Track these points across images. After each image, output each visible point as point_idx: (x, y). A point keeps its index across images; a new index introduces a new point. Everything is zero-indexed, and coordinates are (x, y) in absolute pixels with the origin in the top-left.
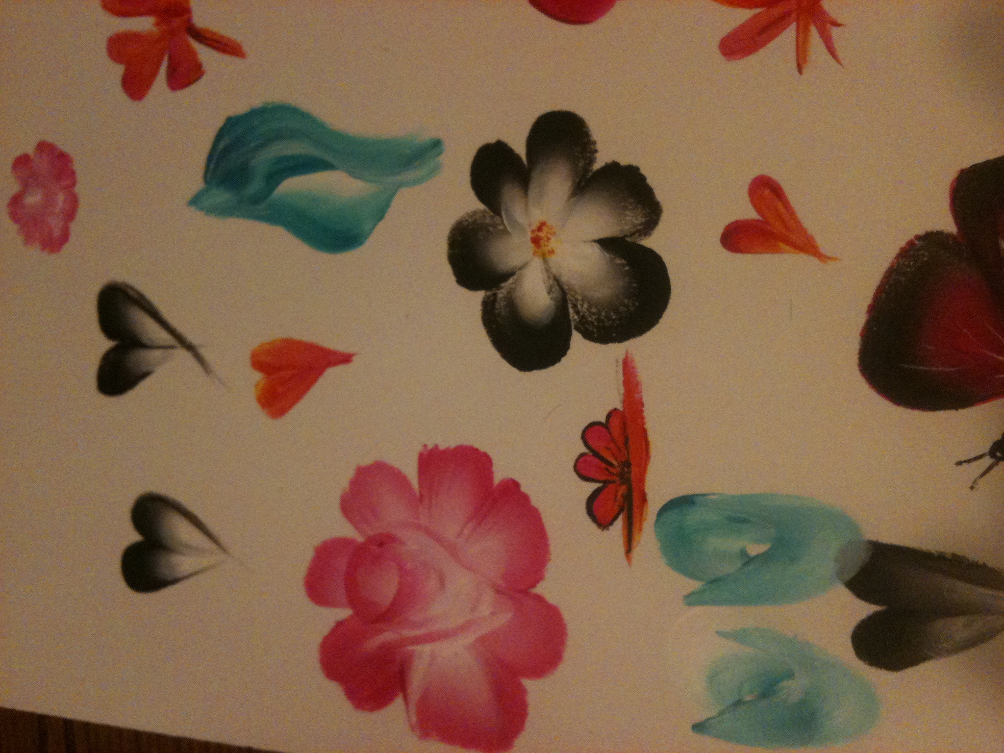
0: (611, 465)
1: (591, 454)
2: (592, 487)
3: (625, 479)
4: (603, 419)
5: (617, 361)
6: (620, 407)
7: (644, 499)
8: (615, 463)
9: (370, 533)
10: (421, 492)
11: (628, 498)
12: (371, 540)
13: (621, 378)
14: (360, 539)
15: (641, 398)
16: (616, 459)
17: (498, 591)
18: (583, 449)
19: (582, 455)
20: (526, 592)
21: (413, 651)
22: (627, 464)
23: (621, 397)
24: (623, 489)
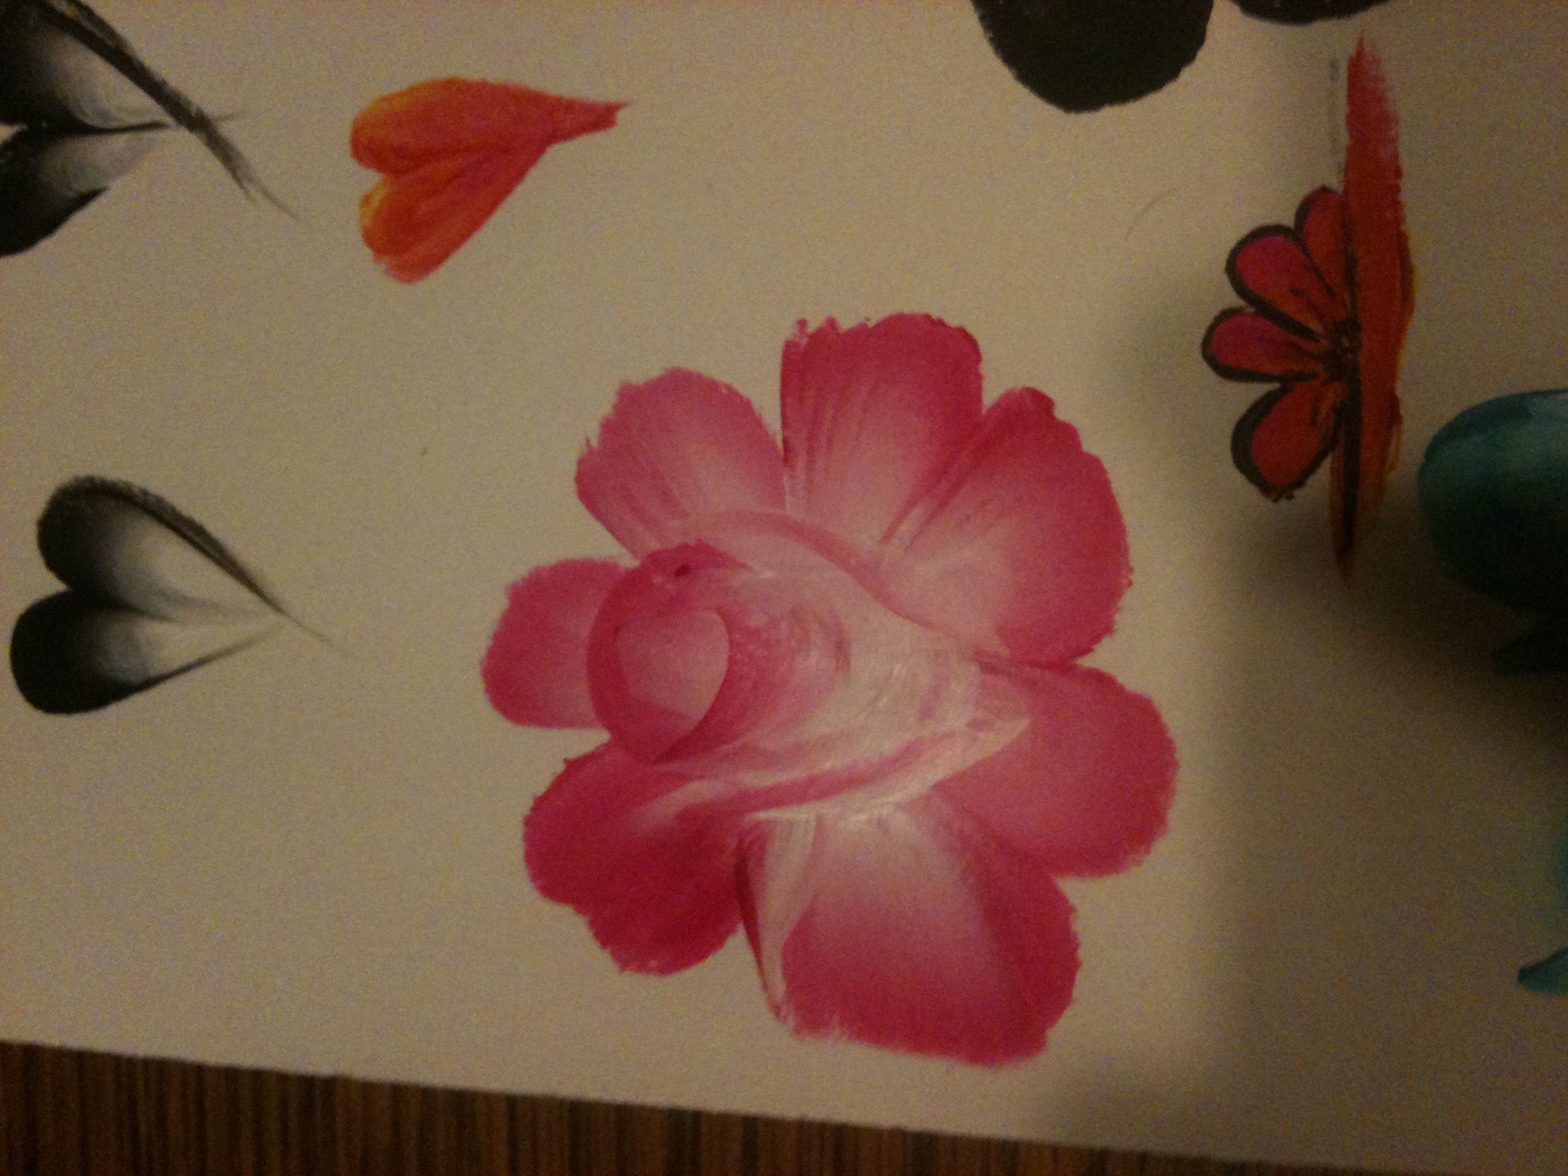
0: (1305, 332)
1: (1252, 310)
2: (1250, 392)
3: (1341, 367)
4: (1288, 219)
5: (1333, 65)
6: (1334, 181)
7: (1392, 413)
8: (1315, 326)
9: (654, 545)
10: (785, 441)
11: (1348, 416)
12: (654, 560)
13: (1342, 107)
14: (628, 561)
15: (1396, 156)
16: (1320, 317)
17: (989, 666)
18: (1233, 300)
19: (1227, 315)
20: (1064, 666)
22: (1351, 326)
23: (1342, 157)
24: (1333, 395)
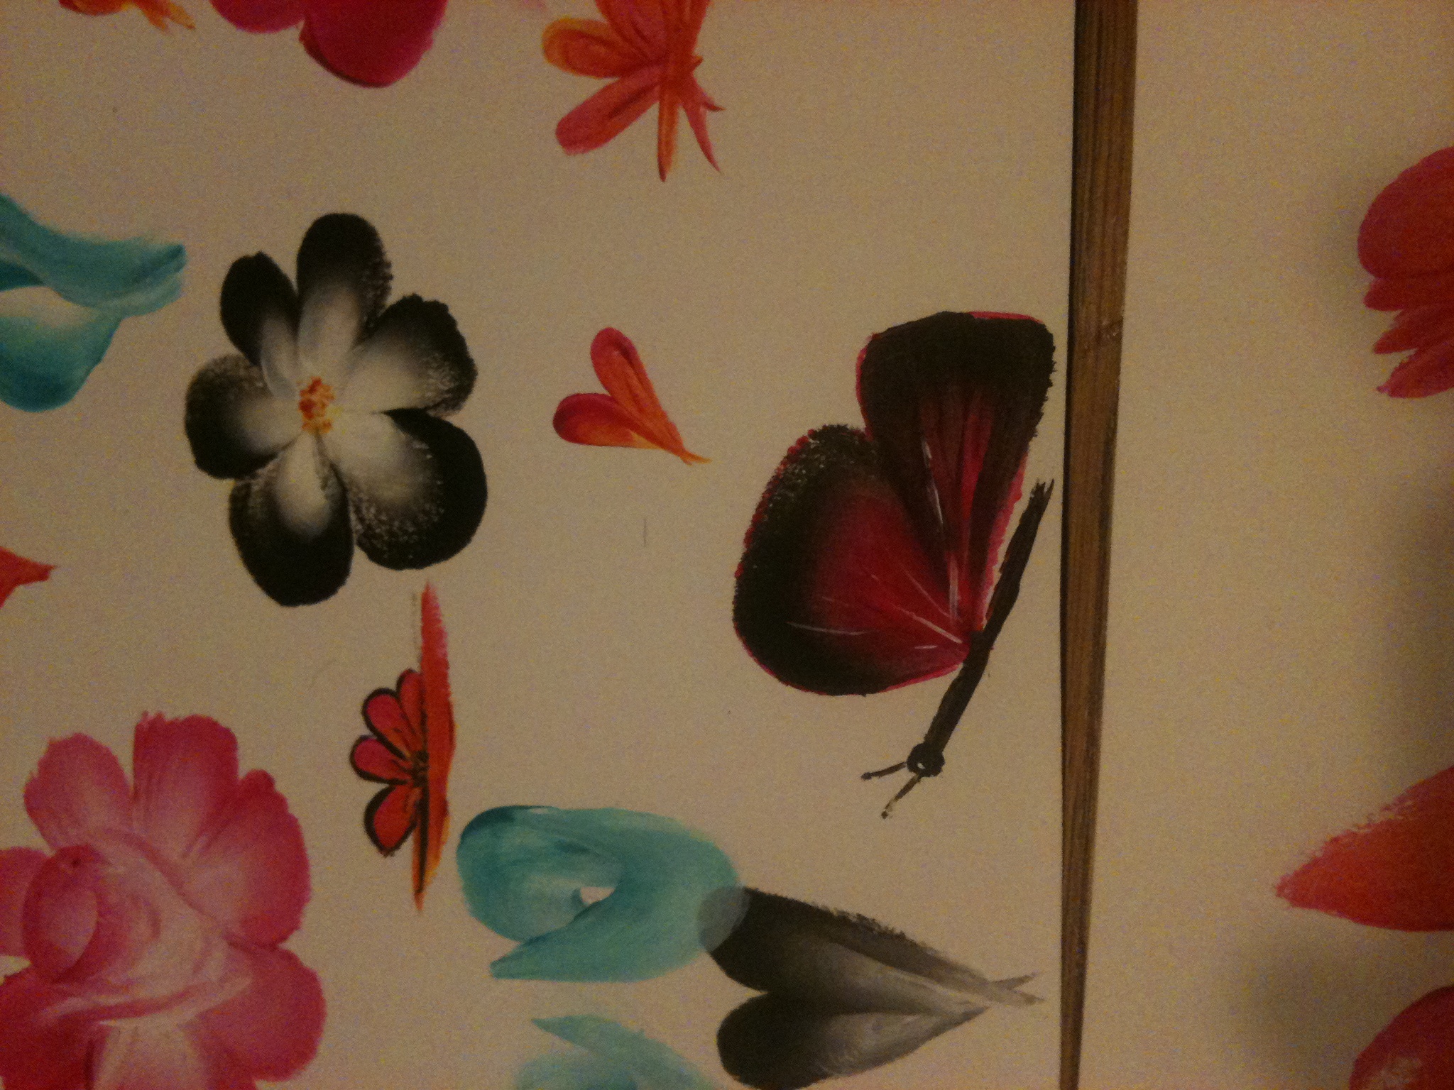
0: (401, 756)
1: (375, 738)
2: (373, 789)
3: (419, 779)
4: (391, 684)
5: (414, 598)
6: (416, 667)
7: (443, 811)
8: (407, 753)
9: (63, 844)
10: (135, 787)
11: (422, 806)
12: (63, 853)
13: (419, 624)
14: (49, 852)
15: (445, 655)
16: (407, 746)
17: (233, 944)
18: (365, 731)
19: (362, 739)
20: (273, 947)
21: (110, 1028)
22: (422, 756)
23: (419, 652)
24: (416, 794)
